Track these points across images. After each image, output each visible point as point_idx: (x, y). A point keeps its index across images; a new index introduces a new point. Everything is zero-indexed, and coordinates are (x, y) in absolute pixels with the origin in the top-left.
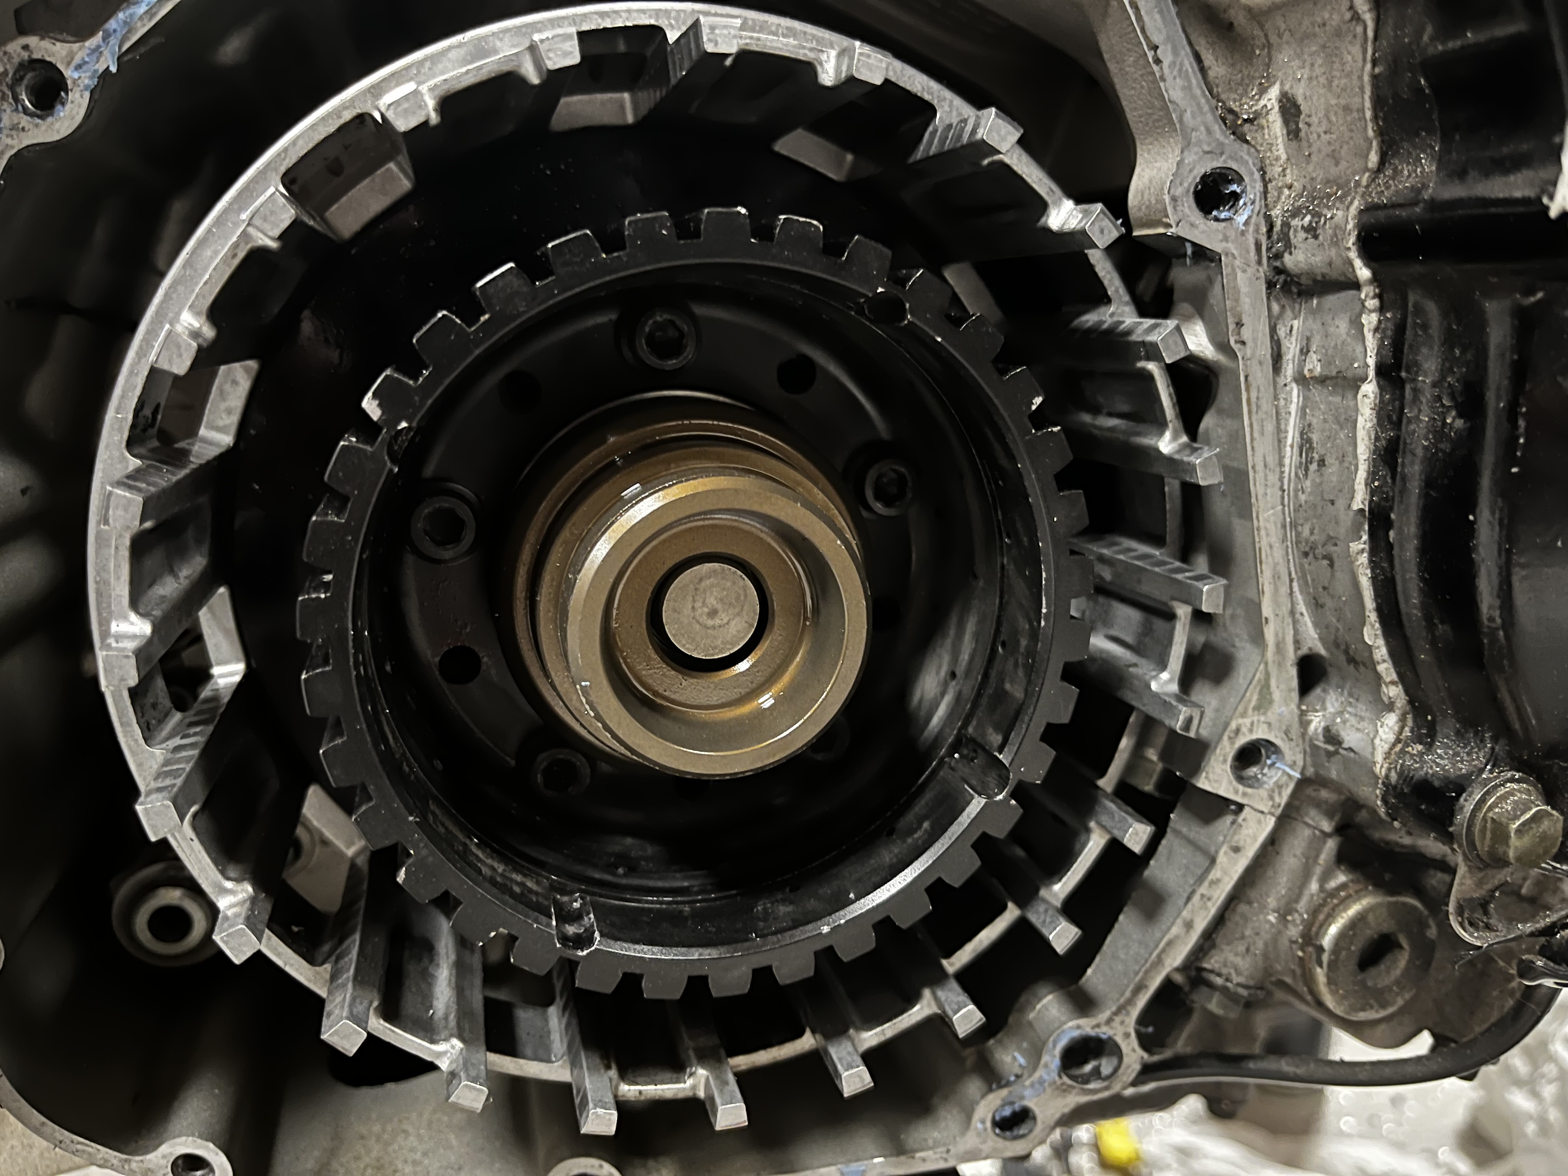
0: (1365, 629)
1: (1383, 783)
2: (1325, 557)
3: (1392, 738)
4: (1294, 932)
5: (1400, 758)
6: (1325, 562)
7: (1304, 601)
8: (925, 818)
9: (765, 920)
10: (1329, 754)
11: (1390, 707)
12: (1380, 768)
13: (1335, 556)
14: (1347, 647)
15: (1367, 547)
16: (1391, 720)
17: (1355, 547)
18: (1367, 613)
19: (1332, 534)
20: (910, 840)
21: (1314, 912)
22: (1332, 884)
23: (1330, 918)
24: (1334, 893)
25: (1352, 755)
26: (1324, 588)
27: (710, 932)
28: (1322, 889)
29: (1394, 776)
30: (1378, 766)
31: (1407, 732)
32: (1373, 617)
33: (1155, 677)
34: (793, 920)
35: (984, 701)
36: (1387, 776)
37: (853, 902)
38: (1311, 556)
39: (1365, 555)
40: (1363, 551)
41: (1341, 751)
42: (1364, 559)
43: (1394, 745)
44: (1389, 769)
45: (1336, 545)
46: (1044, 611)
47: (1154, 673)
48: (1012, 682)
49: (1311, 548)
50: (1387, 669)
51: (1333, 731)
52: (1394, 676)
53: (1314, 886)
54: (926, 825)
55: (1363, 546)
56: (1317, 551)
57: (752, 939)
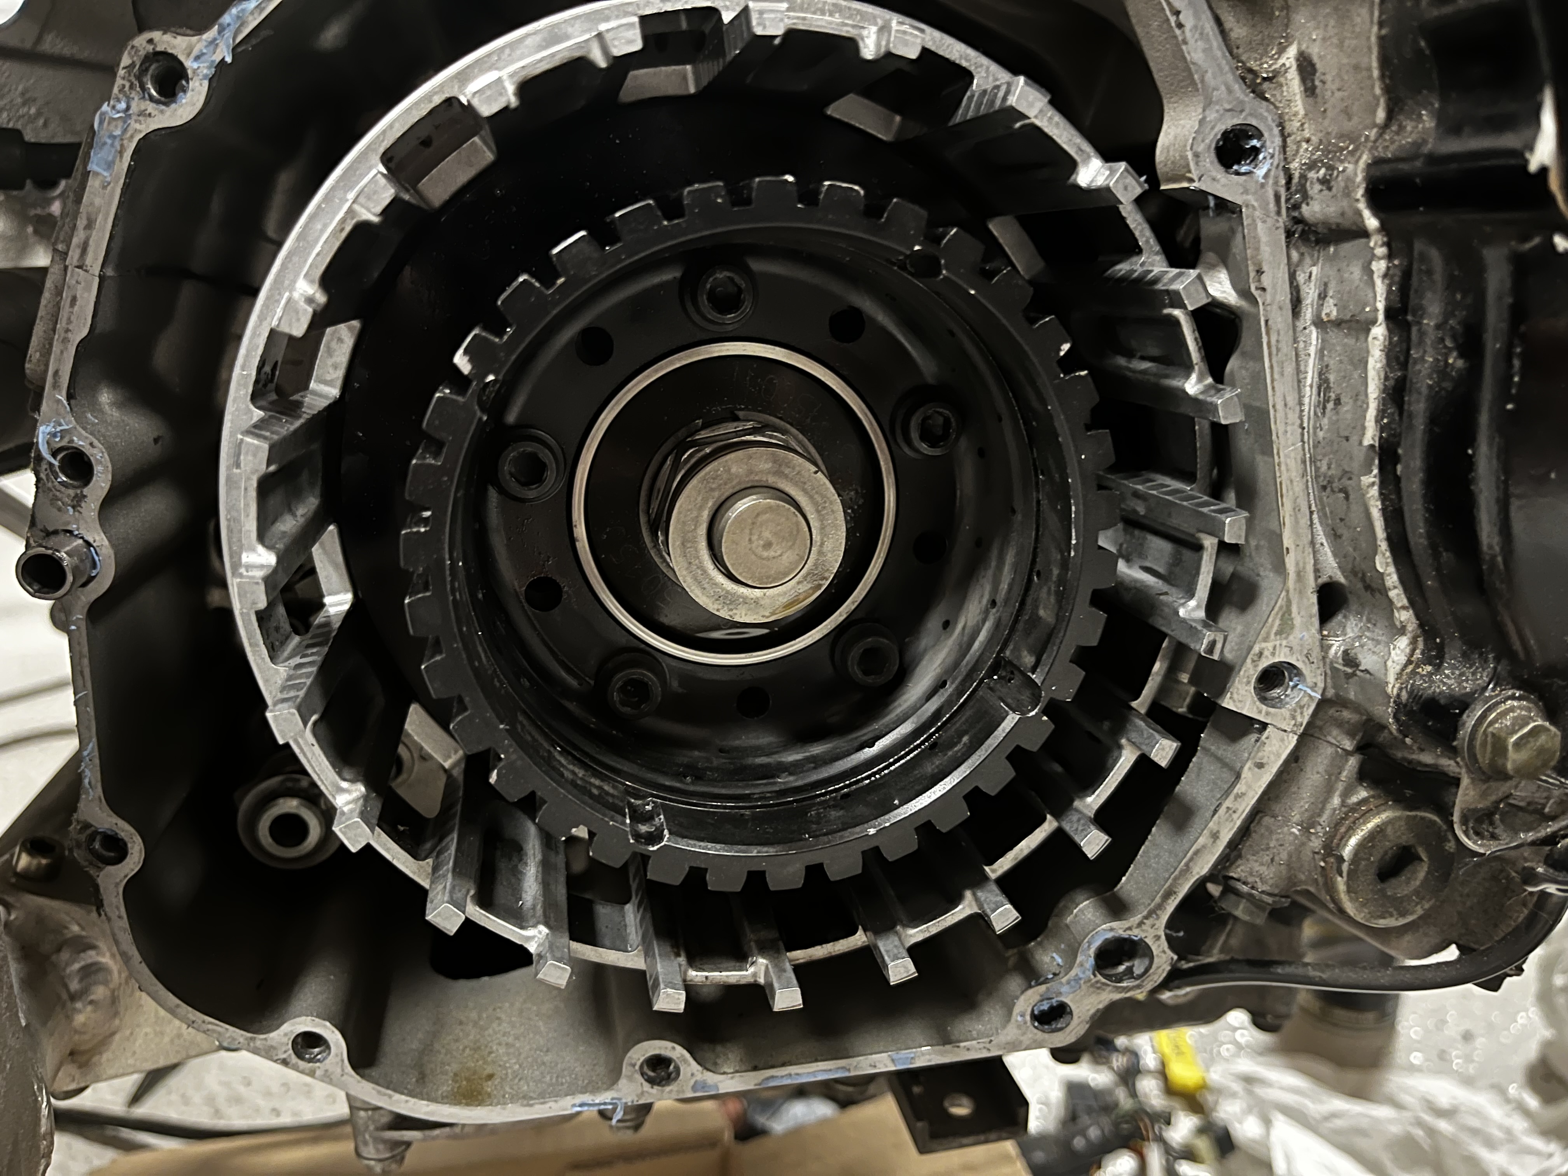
0: (1377, 557)
1: (1395, 702)
2: (1341, 491)
3: (1403, 659)
4: (1316, 843)
5: (1410, 678)
6: (1342, 495)
7: (1324, 531)
8: (965, 733)
9: (818, 823)
10: (1348, 676)
11: (1402, 631)
12: (1392, 688)
13: (1350, 489)
14: (1364, 575)
15: (1377, 480)
16: (1403, 642)
17: (1367, 480)
18: (1379, 543)
19: (1347, 469)
20: (950, 753)
21: (1337, 825)
22: (1354, 799)
23: (1351, 831)
24: (1354, 808)
25: (1368, 676)
26: (1342, 520)
27: (768, 833)
28: (1343, 804)
29: (1404, 695)
30: (1390, 686)
31: (1418, 654)
32: (1383, 546)
33: (1183, 604)
34: (843, 823)
35: (1020, 626)
36: (1398, 696)
37: (897, 807)
38: (1329, 489)
39: (1376, 488)
40: (1373, 484)
41: (1358, 673)
42: (1374, 491)
43: (1405, 666)
44: (1401, 689)
45: (1350, 479)
46: (1074, 542)
47: (1182, 601)
48: (1045, 608)
49: (1329, 482)
50: (1398, 595)
51: (1352, 653)
52: (1405, 602)
53: (1336, 801)
54: (965, 739)
55: (1373, 480)
56: (1334, 485)
57: (806, 839)
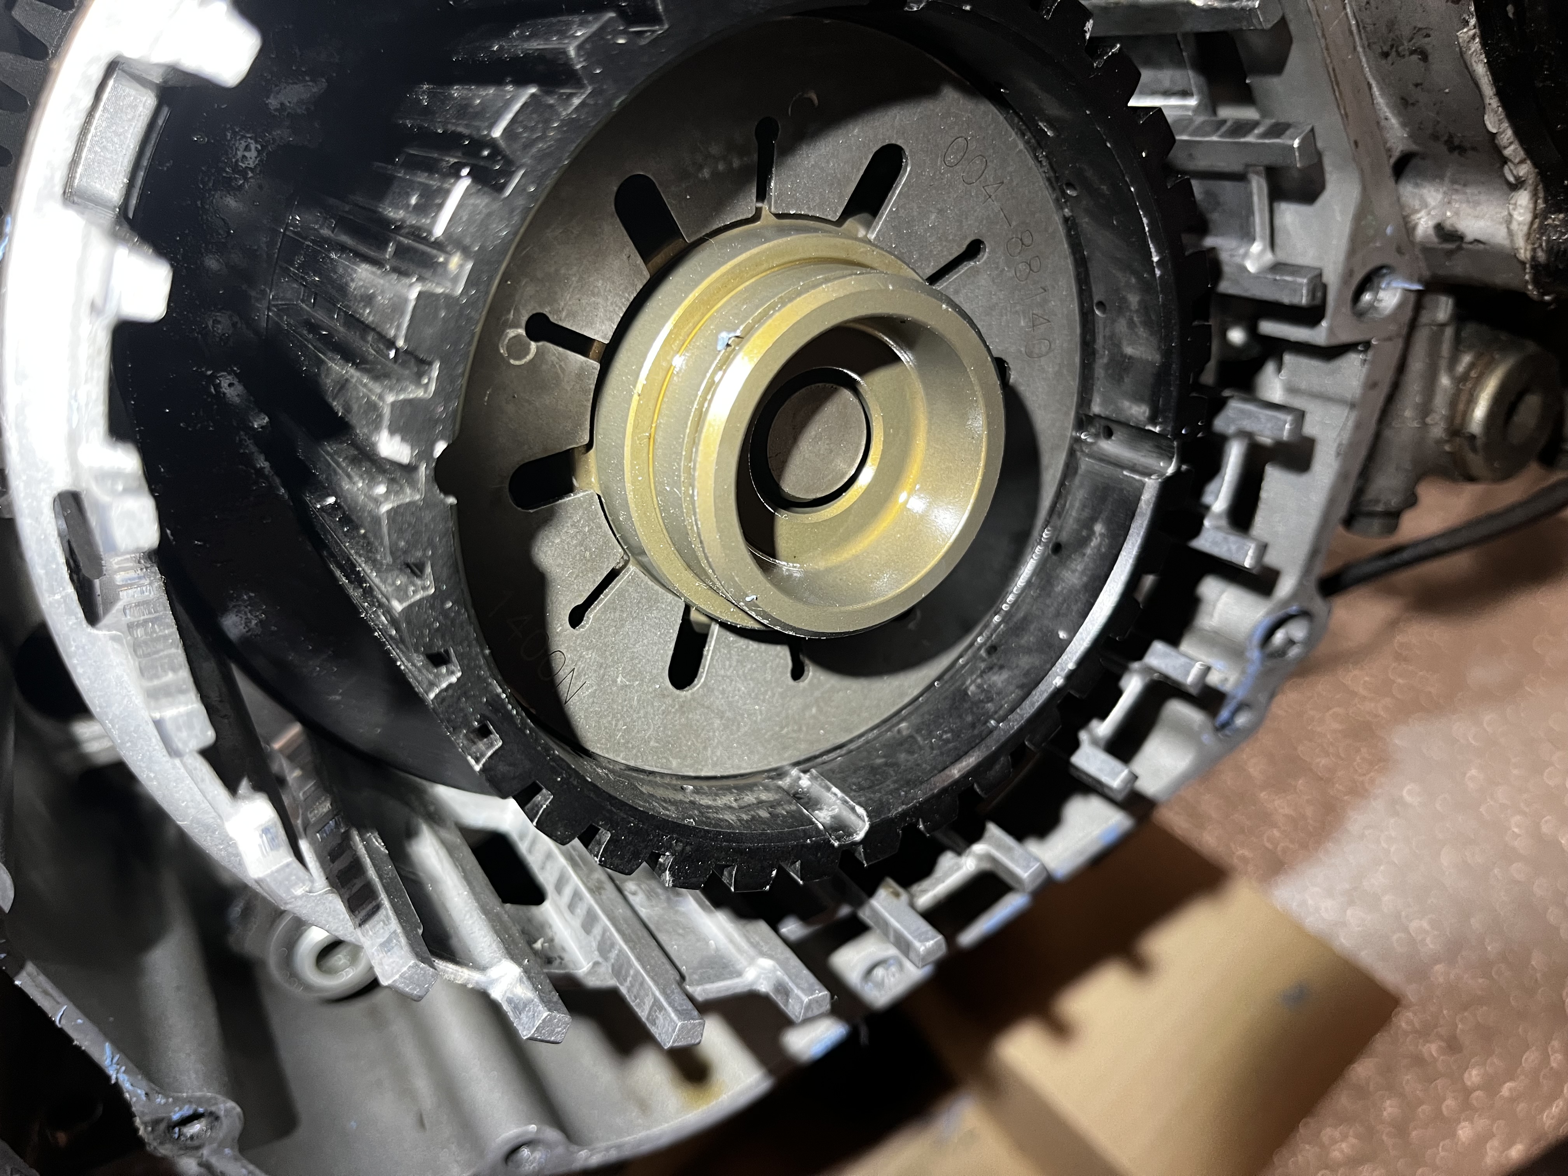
0: (1486, 117)
1: (1532, 267)
2: (1412, 52)
3: (1528, 217)
4: (1438, 431)
5: (1542, 234)
6: (1415, 57)
7: (1387, 104)
8: (1093, 520)
9: (990, 700)
10: (1450, 253)
11: (1516, 186)
12: (1524, 253)
13: (1429, 49)
14: (1451, 137)
15: (1477, 31)
16: (1523, 198)
17: (1465, 34)
18: (1487, 101)
19: (1419, 25)
20: (1089, 551)
21: (1453, 404)
22: (1461, 368)
24: (1464, 378)
25: (1481, 246)
26: (1417, 85)
27: (947, 741)
28: (1453, 378)
29: (1541, 255)
30: (1522, 251)
31: (1541, 205)
32: (1493, 102)
33: (1246, 255)
34: (1021, 687)
35: (1099, 372)
36: (1534, 258)
37: (1069, 641)
38: (1394, 54)
39: (1477, 40)
40: (1473, 37)
41: (1464, 246)
42: (1476, 45)
43: (1532, 223)
44: (1534, 250)
45: (1428, 36)
46: (1155, 259)
48: (1132, 343)
49: (1392, 46)
50: (1514, 150)
51: (1448, 226)
52: (1522, 154)
54: (1099, 528)
55: (1472, 33)
56: (1401, 48)
